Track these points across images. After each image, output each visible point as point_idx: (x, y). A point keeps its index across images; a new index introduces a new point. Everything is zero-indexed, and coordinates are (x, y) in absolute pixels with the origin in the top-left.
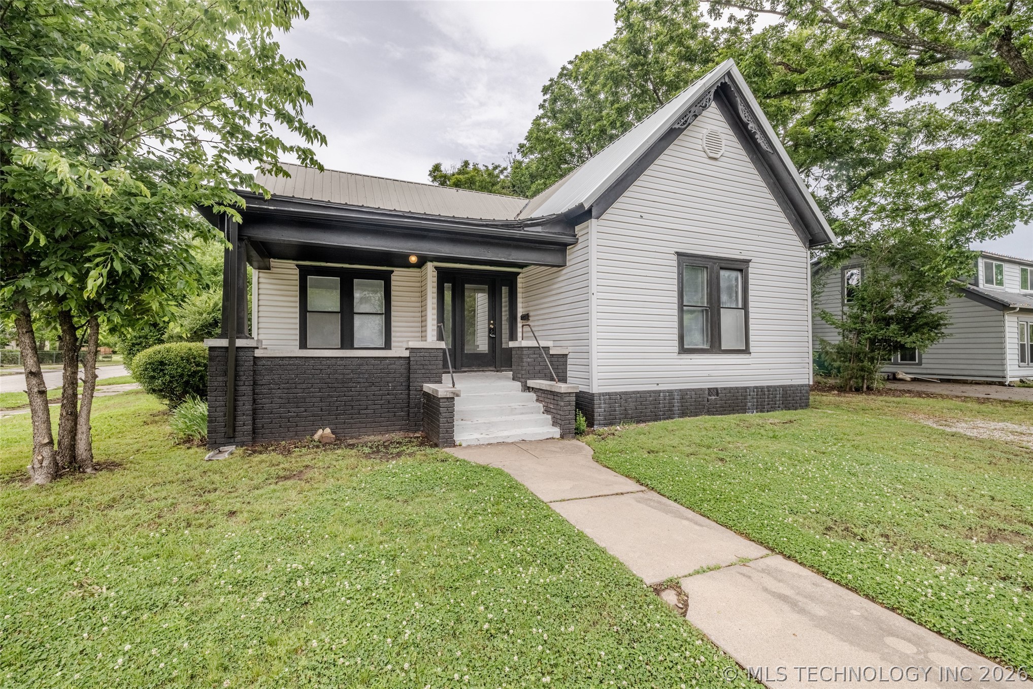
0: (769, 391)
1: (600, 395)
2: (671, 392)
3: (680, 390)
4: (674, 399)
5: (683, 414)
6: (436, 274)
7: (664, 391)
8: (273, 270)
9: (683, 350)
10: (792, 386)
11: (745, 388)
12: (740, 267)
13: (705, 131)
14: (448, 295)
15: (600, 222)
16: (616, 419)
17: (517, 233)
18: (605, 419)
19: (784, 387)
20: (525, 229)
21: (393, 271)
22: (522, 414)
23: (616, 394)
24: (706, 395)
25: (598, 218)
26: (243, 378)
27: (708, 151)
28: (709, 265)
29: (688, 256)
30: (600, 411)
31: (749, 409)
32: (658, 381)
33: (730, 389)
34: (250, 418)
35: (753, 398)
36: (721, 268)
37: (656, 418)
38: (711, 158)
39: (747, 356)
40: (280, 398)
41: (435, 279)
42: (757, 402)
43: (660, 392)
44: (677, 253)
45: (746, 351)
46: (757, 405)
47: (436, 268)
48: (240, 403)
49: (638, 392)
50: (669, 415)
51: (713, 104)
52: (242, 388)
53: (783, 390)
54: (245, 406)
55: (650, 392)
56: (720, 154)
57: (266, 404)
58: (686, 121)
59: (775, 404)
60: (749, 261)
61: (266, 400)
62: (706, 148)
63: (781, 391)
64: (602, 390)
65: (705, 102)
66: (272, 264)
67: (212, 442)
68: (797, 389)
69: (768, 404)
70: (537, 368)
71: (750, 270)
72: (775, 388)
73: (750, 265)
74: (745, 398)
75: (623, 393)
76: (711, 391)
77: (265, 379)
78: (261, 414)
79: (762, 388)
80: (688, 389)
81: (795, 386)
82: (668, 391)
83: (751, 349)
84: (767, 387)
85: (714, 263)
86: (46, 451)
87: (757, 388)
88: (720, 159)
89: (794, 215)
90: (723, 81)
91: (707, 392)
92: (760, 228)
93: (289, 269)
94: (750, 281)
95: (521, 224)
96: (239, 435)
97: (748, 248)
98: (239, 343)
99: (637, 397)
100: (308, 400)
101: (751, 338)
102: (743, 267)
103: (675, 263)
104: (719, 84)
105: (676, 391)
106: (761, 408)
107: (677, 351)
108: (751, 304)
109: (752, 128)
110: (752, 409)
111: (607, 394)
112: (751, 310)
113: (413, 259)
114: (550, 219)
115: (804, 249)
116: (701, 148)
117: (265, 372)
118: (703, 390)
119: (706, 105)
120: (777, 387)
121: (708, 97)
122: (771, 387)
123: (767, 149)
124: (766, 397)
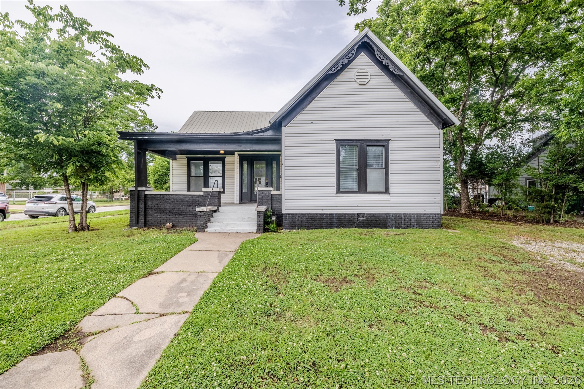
0: (404, 216)
1: (286, 214)
2: (331, 215)
3: (338, 214)
4: (333, 218)
5: (338, 227)
7: (327, 214)
8: (178, 159)
9: (339, 191)
10: (425, 214)
11: (386, 214)
12: (384, 144)
13: (356, 70)
14: (245, 166)
15: (287, 128)
16: (295, 226)
17: (249, 137)
18: (289, 226)
20: (255, 135)
21: (226, 157)
22: (248, 221)
23: (296, 214)
24: (357, 217)
25: (286, 126)
26: (141, 202)
27: (358, 81)
28: (358, 144)
29: (343, 141)
30: (286, 222)
31: (389, 226)
32: (323, 208)
33: (373, 215)
34: (143, 217)
35: (392, 220)
36: (368, 146)
37: (321, 227)
38: (360, 84)
39: (388, 195)
40: (155, 210)
41: (238, 160)
42: (395, 222)
43: (324, 214)
44: (335, 140)
45: (387, 191)
46: (396, 225)
47: (238, 155)
48: (140, 212)
49: (309, 214)
50: (330, 226)
51: (363, 54)
52: (141, 206)
53: (417, 216)
54: (142, 213)
55: (317, 214)
56: (367, 81)
57: (150, 212)
58: (336, 69)
59: (411, 224)
60: (389, 140)
61: (150, 211)
62: (357, 80)
63: (415, 217)
64: (287, 211)
65: (350, 55)
66: (177, 157)
67: (131, 225)
68: (430, 216)
69: (405, 224)
70: (264, 201)
71: (390, 145)
72: (410, 215)
73: (390, 142)
74: (386, 219)
75: (300, 214)
76: (360, 215)
77: (149, 203)
78: (148, 216)
79: (400, 215)
80: (343, 213)
81: (428, 214)
82: (329, 214)
83: (391, 192)
84: (403, 214)
85: (362, 143)
86: (72, 223)
87: (395, 214)
88: (367, 84)
89: (428, 109)
90: (363, 41)
91: (357, 215)
92: (400, 119)
93: (183, 159)
94: (390, 152)
95: (252, 133)
96: (139, 223)
97: (389, 132)
98: (139, 189)
99: (308, 216)
100: (165, 211)
101: (390, 185)
102: (385, 144)
103: (335, 146)
104: (360, 43)
105: (334, 213)
106: (398, 226)
107: (335, 192)
108: (390, 165)
109: (386, 63)
110: (392, 226)
111: (290, 214)
112: (390, 169)
113: (222, 152)
114: (267, 129)
115: (437, 129)
116: (353, 80)
117: (149, 200)
118: (354, 214)
119: (350, 57)
120: (412, 214)
121: (352, 52)
122: (407, 214)
123: (398, 74)
124: (403, 220)
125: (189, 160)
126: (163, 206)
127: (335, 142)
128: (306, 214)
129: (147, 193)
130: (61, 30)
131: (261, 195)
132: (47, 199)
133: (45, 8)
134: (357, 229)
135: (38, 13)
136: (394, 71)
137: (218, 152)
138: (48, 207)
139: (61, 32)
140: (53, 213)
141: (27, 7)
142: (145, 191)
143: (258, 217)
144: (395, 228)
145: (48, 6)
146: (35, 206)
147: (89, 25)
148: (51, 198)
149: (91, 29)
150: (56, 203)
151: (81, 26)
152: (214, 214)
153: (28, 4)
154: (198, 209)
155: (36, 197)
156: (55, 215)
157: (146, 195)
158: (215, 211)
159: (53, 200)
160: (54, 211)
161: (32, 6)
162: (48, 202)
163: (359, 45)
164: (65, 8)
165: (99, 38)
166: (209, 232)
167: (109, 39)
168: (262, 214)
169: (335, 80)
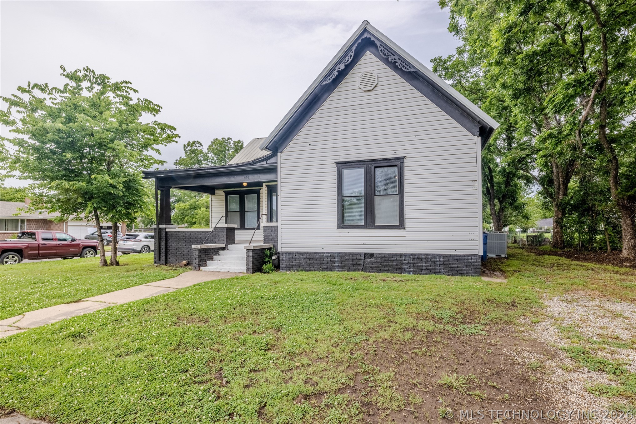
0: (426, 258)
1: (283, 253)
2: (332, 254)
3: (339, 253)
4: (334, 258)
5: (342, 269)
6: (266, 189)
7: (327, 253)
8: (216, 194)
9: (341, 226)
10: (455, 255)
11: (401, 255)
13: (360, 75)
15: (283, 154)
16: (293, 267)
18: (286, 267)
19: (445, 256)
20: (258, 164)
21: (260, 189)
23: (293, 253)
24: (363, 258)
25: (281, 152)
26: (162, 239)
27: (362, 88)
28: (365, 166)
29: (346, 163)
30: (283, 262)
31: (405, 270)
33: (385, 255)
34: (164, 254)
35: (409, 263)
36: (377, 167)
38: (365, 91)
39: (402, 230)
40: (174, 247)
41: (266, 192)
42: (414, 266)
43: (324, 253)
44: (335, 162)
45: (401, 225)
46: (414, 269)
47: (267, 186)
48: (161, 249)
49: (308, 253)
50: (331, 268)
51: (368, 53)
52: (162, 243)
53: (444, 258)
54: (163, 250)
55: (316, 253)
56: (373, 86)
57: (171, 250)
58: (331, 78)
59: (435, 269)
60: (403, 158)
61: (170, 248)
62: (361, 86)
63: (442, 259)
64: (284, 250)
65: (347, 59)
66: (216, 192)
67: (155, 263)
68: (462, 259)
69: (426, 269)
70: (271, 237)
71: (405, 164)
72: (434, 256)
73: (405, 160)
74: (401, 262)
75: (297, 252)
76: (367, 255)
77: (170, 240)
78: (169, 253)
79: (419, 256)
80: (347, 253)
81: (460, 256)
82: (330, 253)
83: (406, 225)
84: (424, 254)
85: (369, 165)
86: (103, 258)
87: (414, 255)
88: (374, 90)
89: (458, 111)
90: (363, 37)
91: (363, 256)
92: (418, 129)
93: (221, 193)
94: (405, 173)
95: (255, 162)
96: (161, 260)
97: (403, 147)
98: (161, 226)
99: (306, 255)
100: (182, 249)
101: (406, 216)
102: (398, 163)
103: (336, 169)
104: (360, 41)
105: (336, 253)
106: (418, 271)
107: (336, 227)
108: (406, 190)
109: (392, 60)
110: (409, 271)
111: (287, 253)
112: (406, 195)
113: (245, 184)
114: (268, 157)
115: (472, 137)
116: (357, 87)
117: (170, 238)
118: (360, 254)
119: (348, 61)
120: (437, 255)
121: (350, 54)
122: (430, 255)
123: (408, 70)
124: (424, 262)
125: (227, 194)
126: (181, 243)
127: (335, 165)
128: (304, 253)
129: (167, 230)
130: (89, 87)
131: (267, 231)
132: (134, 237)
133: (76, 72)
134: (363, 273)
135: (72, 77)
136: (403, 68)
137: (241, 185)
138: (134, 245)
139: (90, 89)
140: (138, 251)
141: (61, 74)
142: (166, 228)
143: (248, 255)
144: (414, 274)
145: (78, 69)
146: (124, 243)
147: (108, 78)
148: (137, 236)
149: (113, 81)
150: (140, 241)
151: (103, 80)
152: (221, 252)
153: (62, 72)
154: (194, 246)
155: (127, 235)
156: (140, 252)
157: (166, 233)
158: (223, 249)
159: (138, 238)
160: (139, 248)
161: (65, 73)
162: (133, 240)
163: (359, 44)
164: (87, 69)
165: (122, 87)
166: (203, 270)
167: (129, 85)
168: (251, 253)
169: (336, 90)
